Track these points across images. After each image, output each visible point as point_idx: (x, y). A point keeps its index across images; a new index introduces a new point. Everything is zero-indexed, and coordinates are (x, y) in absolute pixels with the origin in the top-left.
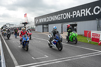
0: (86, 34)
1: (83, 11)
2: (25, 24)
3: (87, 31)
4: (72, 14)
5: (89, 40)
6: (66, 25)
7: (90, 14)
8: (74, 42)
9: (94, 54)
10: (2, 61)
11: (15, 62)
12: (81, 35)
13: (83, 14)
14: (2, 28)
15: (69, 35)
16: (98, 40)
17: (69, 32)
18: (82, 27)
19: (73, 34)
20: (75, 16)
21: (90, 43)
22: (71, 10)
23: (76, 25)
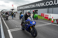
0: (42, 15)
1: (41, 4)
2: (13, 10)
3: (43, 14)
5: (43, 18)
7: (44, 5)
8: (36, 19)
9: (45, 25)
10: (1, 27)
12: (40, 16)
13: (41, 5)
15: (34, 15)
16: (47, 18)
19: (36, 15)
21: (44, 19)
22: (35, 3)
23: (37, 11)
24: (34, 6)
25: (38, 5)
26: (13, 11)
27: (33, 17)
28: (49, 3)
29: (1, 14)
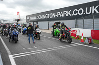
2: (18, 20)
4: (56, 14)
7: (70, 15)
11: (9, 52)
13: (65, 15)
16: (75, 35)
17: (54, 29)
19: (57, 30)
20: (59, 16)
24: (54, 15)
25: (62, 14)
26: (19, 22)
28: (77, 12)
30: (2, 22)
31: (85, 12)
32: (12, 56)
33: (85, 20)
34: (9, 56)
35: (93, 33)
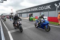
0: (36, 18)
6: (29, 14)
7: (37, 10)
10: (1, 29)
11: (8, 30)
13: (35, 10)
14: (1, 15)
15: (30, 18)
17: (30, 17)
18: (35, 15)
19: (31, 17)
22: (30, 8)
23: (32, 14)
24: (29, 10)
25: (33, 10)
27: (29, 19)
28: (41, 8)
29: (1, 18)
30: (4, 14)
31: (44, 8)
32: (9, 32)
33: (44, 12)
34: (8, 32)
35: (49, 18)
